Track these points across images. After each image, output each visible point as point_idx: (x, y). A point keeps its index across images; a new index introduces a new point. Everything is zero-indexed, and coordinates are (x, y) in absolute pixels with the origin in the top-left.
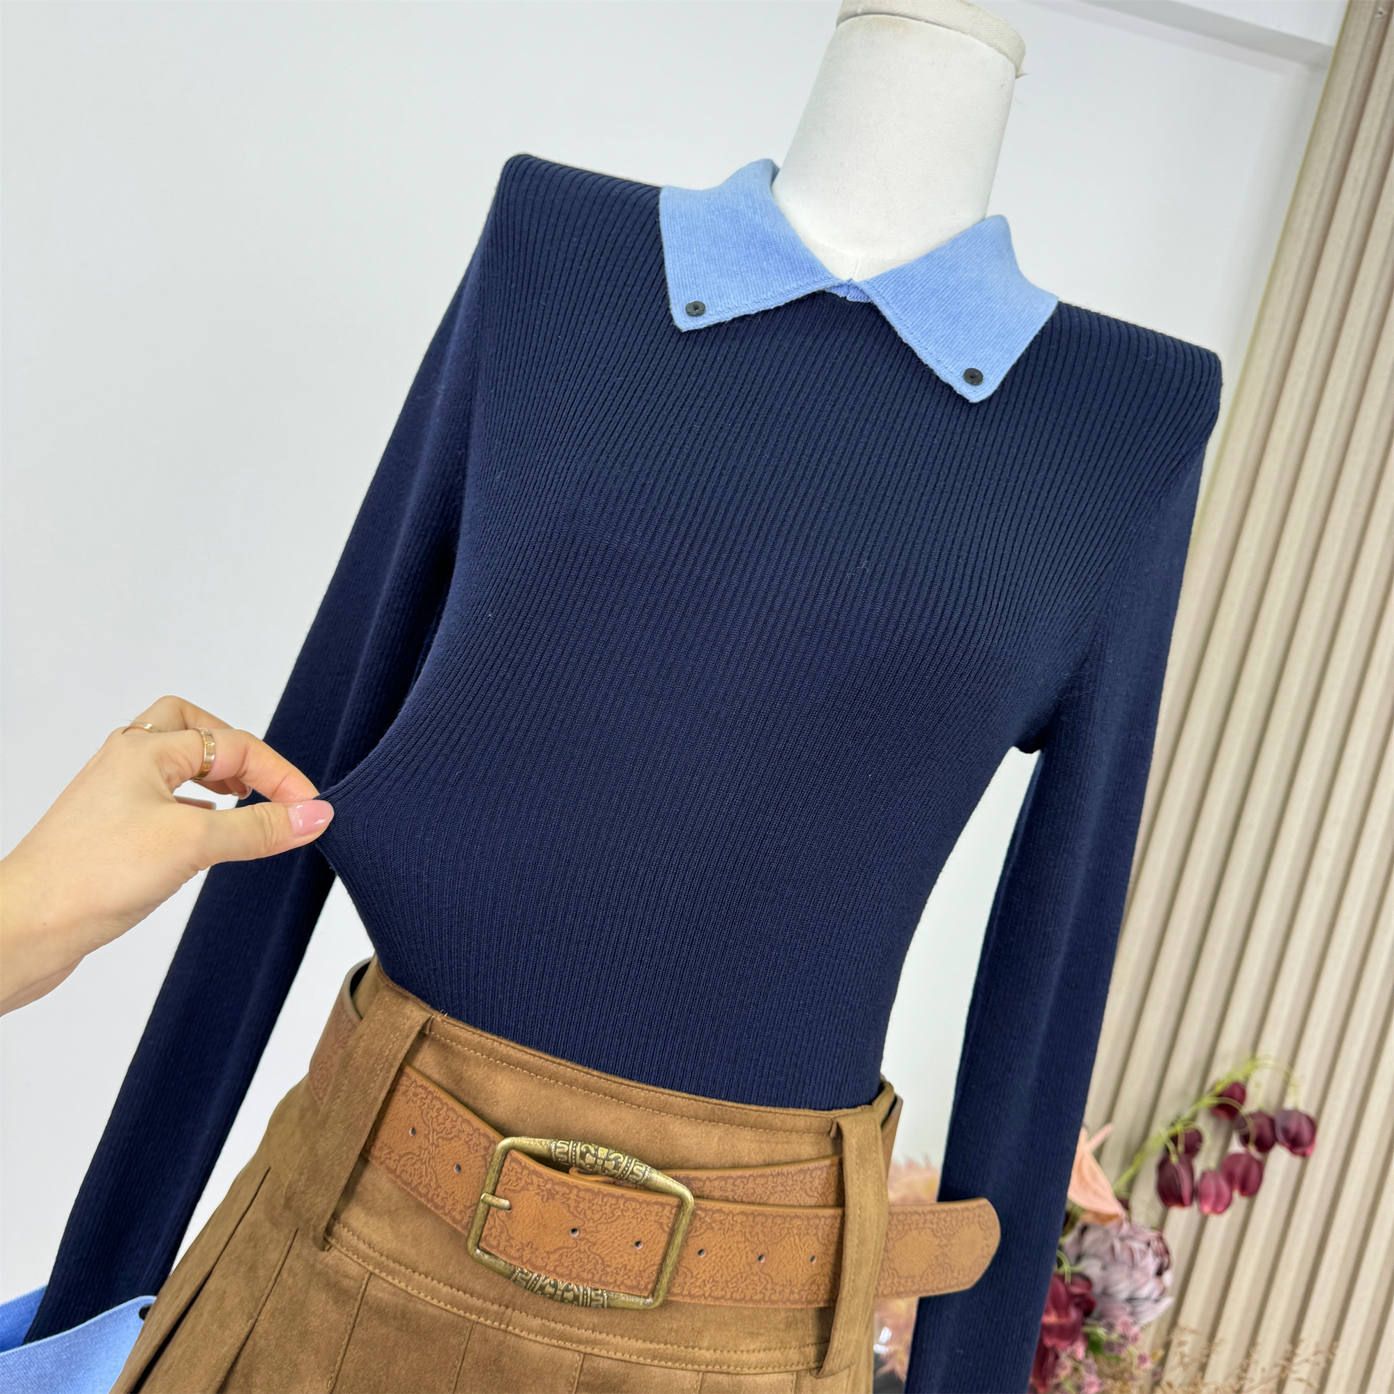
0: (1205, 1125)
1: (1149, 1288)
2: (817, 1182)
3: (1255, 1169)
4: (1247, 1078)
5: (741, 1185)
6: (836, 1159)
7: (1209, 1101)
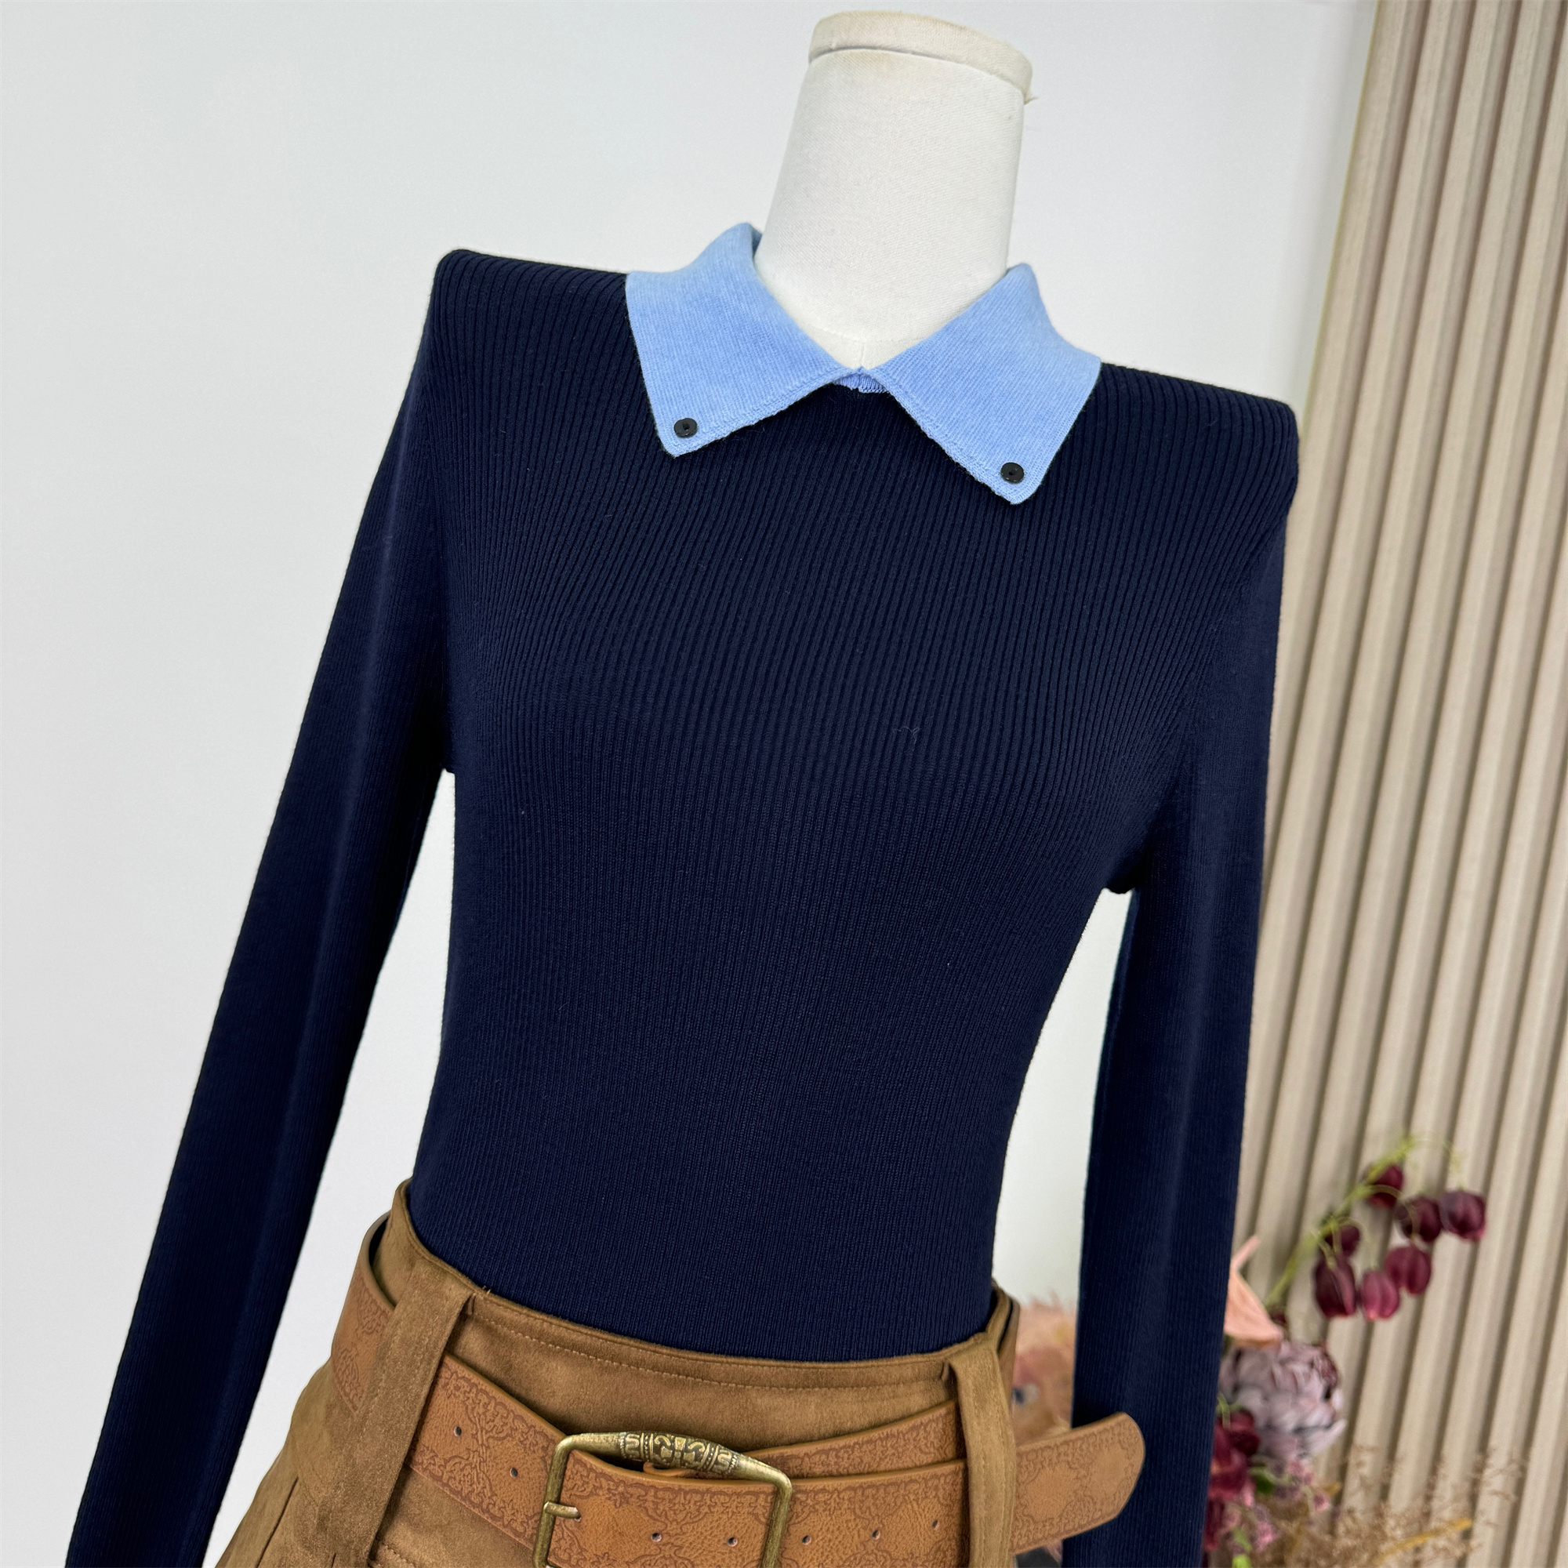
0: (1362, 1218)
1: (1318, 1415)
2: (932, 1437)
3: (1421, 1262)
4: (1402, 1160)
5: (846, 1455)
6: (951, 1405)
7: (1363, 1191)
